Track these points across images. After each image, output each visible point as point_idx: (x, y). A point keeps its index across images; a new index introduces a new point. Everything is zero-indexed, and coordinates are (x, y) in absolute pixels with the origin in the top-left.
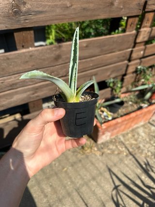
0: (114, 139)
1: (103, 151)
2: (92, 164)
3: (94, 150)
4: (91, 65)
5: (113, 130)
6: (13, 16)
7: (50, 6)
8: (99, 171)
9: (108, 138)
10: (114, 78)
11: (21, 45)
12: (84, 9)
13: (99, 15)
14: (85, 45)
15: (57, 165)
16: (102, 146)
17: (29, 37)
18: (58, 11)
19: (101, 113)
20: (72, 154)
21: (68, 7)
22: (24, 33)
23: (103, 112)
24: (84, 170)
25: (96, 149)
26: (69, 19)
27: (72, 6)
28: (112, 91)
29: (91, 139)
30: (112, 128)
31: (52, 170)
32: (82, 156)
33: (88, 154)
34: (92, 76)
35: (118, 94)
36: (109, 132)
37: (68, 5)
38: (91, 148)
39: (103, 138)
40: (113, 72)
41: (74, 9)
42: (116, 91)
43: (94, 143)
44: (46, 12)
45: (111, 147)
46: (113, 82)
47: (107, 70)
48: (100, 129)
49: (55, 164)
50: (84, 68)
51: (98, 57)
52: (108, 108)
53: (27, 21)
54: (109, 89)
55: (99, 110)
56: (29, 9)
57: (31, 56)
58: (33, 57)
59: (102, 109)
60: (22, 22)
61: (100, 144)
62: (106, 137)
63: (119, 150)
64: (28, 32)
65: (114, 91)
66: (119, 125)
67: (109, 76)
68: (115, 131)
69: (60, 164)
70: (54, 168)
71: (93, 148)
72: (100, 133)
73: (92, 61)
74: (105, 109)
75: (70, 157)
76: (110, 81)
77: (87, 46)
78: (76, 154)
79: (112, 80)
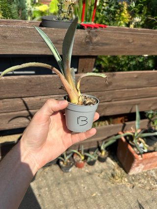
0: (146, 173)
1: (134, 183)
2: (122, 195)
3: (124, 180)
4: (136, 94)
5: (147, 164)
6: (84, 45)
7: (115, 40)
8: (129, 204)
9: (140, 171)
10: (154, 110)
11: (82, 70)
12: (143, 45)
13: (154, 52)
14: (135, 76)
15: (85, 188)
16: (133, 178)
17: (90, 63)
18: (121, 45)
19: (138, 143)
20: (102, 180)
21: (129, 43)
22: (87, 60)
23: (140, 142)
24: (113, 200)
25: (126, 180)
26: (128, 52)
27: (133, 42)
28: (149, 122)
29: (121, 169)
30: (147, 161)
31: (81, 193)
32: (112, 185)
33: (118, 184)
34: (135, 105)
35: (155, 127)
36: (143, 164)
37: (131, 41)
38: (122, 178)
39: (136, 170)
40: (154, 104)
41: (134, 45)
42: (154, 123)
43: (125, 174)
44: (111, 44)
45: (143, 181)
46: (153, 114)
47: (149, 101)
48: (136, 160)
49: (84, 187)
50: (129, 97)
51: (144, 88)
52: (145, 139)
53: (93, 50)
54: (147, 120)
55: (137, 140)
56: (98, 41)
57: (87, 80)
58: (89, 81)
59: (140, 139)
60: (90, 50)
61: (130, 176)
62: (139, 169)
63: (151, 186)
64: (91, 59)
65: (151, 123)
66: (154, 159)
67: (150, 108)
68: (149, 165)
69: (88, 189)
70: (83, 191)
71: (123, 178)
72: (135, 164)
73: (137, 91)
74: (142, 140)
75: (99, 183)
76: (149, 112)
77: (136, 78)
78: (105, 181)
79: (151, 112)
